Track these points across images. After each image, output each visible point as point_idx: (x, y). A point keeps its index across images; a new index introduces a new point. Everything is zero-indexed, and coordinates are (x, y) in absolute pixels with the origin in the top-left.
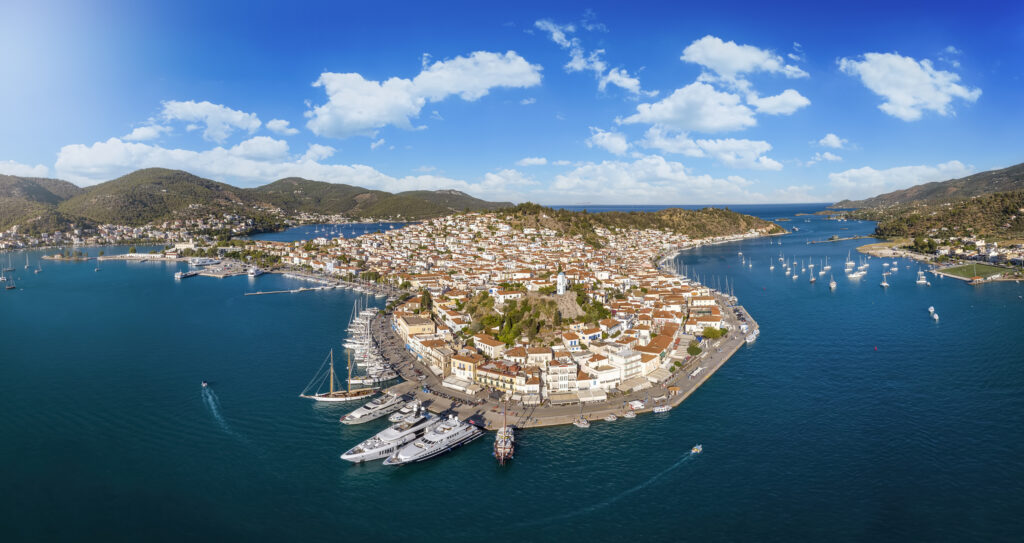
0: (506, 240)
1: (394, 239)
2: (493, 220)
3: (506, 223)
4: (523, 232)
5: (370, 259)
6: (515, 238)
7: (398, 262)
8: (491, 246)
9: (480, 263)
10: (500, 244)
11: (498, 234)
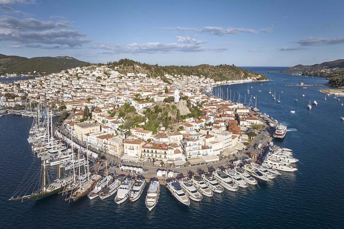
0: (118, 79)
1: (43, 82)
2: (106, 69)
3: (115, 71)
4: (126, 75)
5: (30, 95)
6: (123, 79)
7: (50, 95)
8: (109, 84)
9: (106, 93)
10: (115, 82)
11: (111, 76)
